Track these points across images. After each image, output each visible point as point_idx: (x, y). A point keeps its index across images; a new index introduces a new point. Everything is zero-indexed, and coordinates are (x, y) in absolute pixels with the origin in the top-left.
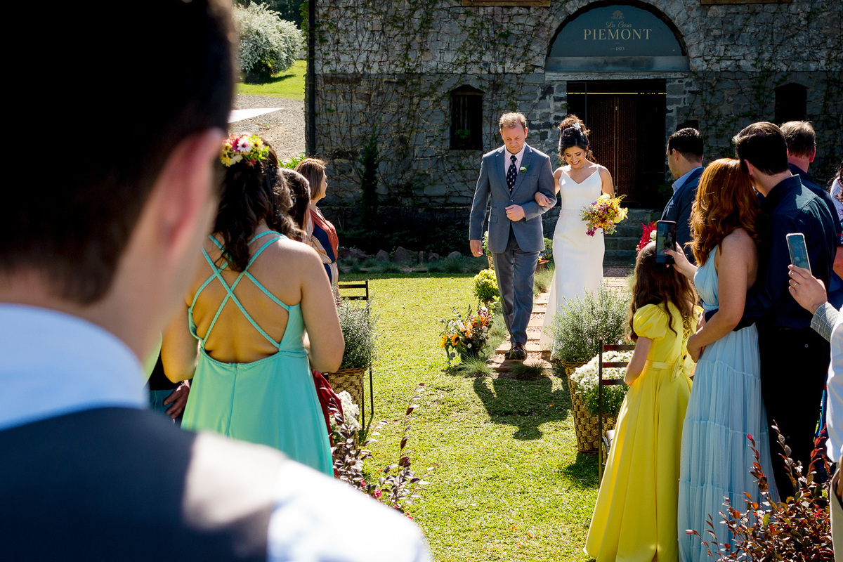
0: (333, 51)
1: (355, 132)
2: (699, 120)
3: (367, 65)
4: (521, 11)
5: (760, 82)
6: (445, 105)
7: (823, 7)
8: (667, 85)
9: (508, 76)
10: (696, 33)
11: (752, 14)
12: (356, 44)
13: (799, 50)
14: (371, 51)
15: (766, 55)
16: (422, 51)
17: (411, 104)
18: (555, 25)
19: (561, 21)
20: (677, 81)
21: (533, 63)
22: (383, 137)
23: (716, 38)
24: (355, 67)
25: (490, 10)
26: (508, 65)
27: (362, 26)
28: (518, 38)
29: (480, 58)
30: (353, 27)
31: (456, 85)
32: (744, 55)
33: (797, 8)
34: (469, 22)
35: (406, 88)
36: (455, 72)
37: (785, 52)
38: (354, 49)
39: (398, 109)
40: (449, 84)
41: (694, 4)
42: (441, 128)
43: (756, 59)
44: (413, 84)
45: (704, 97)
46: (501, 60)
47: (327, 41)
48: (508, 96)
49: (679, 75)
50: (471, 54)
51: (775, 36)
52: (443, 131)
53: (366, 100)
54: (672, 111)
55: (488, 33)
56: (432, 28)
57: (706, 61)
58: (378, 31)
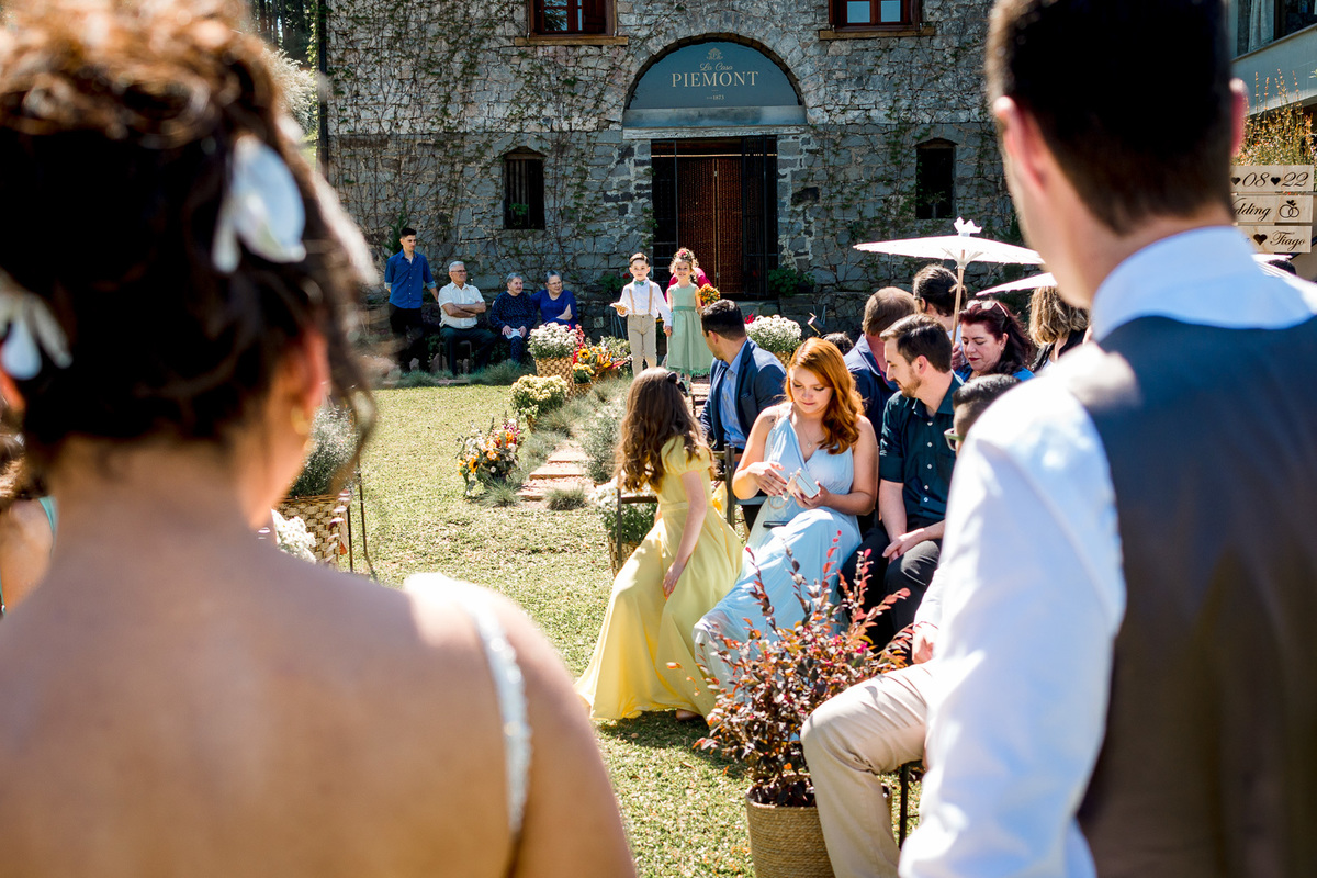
0: (351, 105)
1: (381, 208)
2: (820, 186)
3: (395, 122)
4: (590, 52)
5: (897, 137)
6: (496, 172)
7: (975, 41)
8: (779, 143)
9: (576, 135)
10: (814, 76)
11: (884, 51)
12: (380, 96)
13: (945, 96)
14: (400, 106)
15: (904, 103)
16: (465, 104)
17: (452, 172)
18: (635, 69)
19: (642, 64)
20: (791, 137)
21: (608, 117)
22: (417, 214)
23: (839, 82)
24: (380, 126)
25: (551, 50)
26: (576, 120)
27: (388, 74)
28: (588, 86)
29: (540, 112)
30: (376, 75)
31: (509, 147)
32: (875, 103)
33: (942, 42)
34: (525, 66)
35: (446, 151)
36: (507, 130)
37: (928, 99)
38: (378, 103)
39: (436, 179)
40: (500, 146)
41: (811, 39)
42: (492, 202)
43: (891, 109)
44: (454, 146)
45: (826, 158)
46: (566, 114)
47: (343, 93)
48: (576, 159)
49: (793, 130)
50: (528, 107)
51: (914, 78)
52: (494, 205)
53: (394, 167)
54: (785, 176)
55: (549, 80)
56: (477, 74)
57: (828, 111)
58: (409, 80)
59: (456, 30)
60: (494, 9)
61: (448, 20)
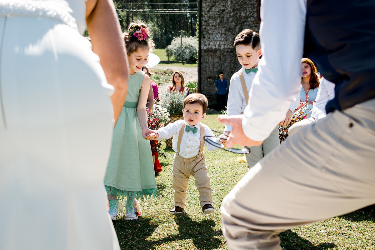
0: (208, 41)
1: (215, 69)
3: (219, 46)
12: (216, 39)
14: (221, 41)
22: (225, 71)
24: (215, 47)
30: (215, 32)
35: (233, 53)
38: (215, 40)
39: (230, 61)
47: (205, 38)
53: (219, 58)
58: (224, 34)
59: (236, 20)
60: (248, 13)
61: (235, 17)
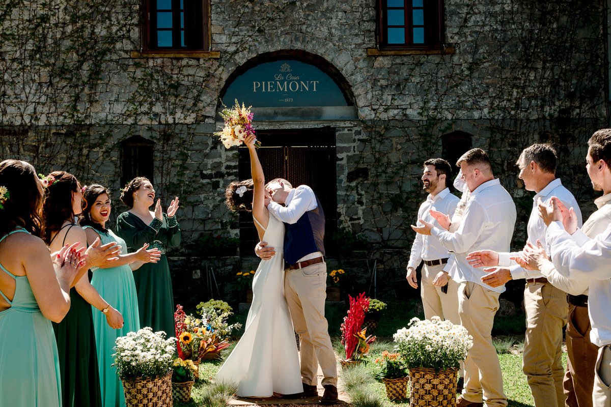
2: (369, 167)
4: (190, 63)
5: (427, 130)
6: (115, 155)
7: (484, 58)
8: (337, 134)
9: (179, 127)
10: (363, 84)
11: (417, 65)
13: (462, 99)
15: (432, 104)
16: (91, 102)
17: (80, 155)
18: (225, 76)
19: (231, 72)
20: (346, 129)
21: (204, 113)
23: (383, 88)
25: (159, 61)
26: (179, 115)
27: (29, 78)
28: (188, 89)
29: (150, 109)
31: (126, 136)
32: (410, 104)
33: (460, 59)
34: (139, 74)
36: (125, 122)
37: (450, 101)
40: (118, 135)
41: (361, 55)
42: (112, 179)
43: (422, 108)
44: (82, 135)
45: (373, 145)
46: (171, 111)
48: (179, 146)
49: (348, 124)
50: (141, 104)
51: (439, 85)
52: (113, 182)
54: (342, 159)
55: (158, 84)
56: (101, 79)
57: (374, 110)
